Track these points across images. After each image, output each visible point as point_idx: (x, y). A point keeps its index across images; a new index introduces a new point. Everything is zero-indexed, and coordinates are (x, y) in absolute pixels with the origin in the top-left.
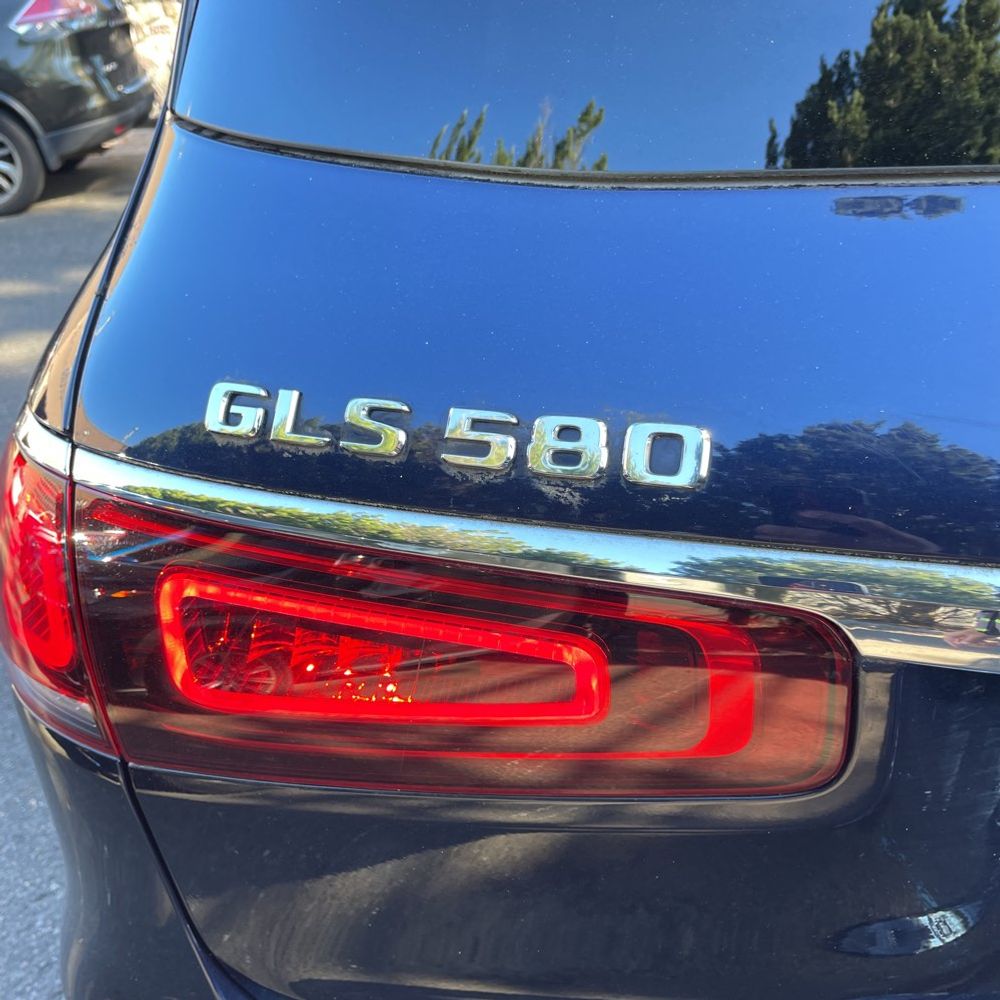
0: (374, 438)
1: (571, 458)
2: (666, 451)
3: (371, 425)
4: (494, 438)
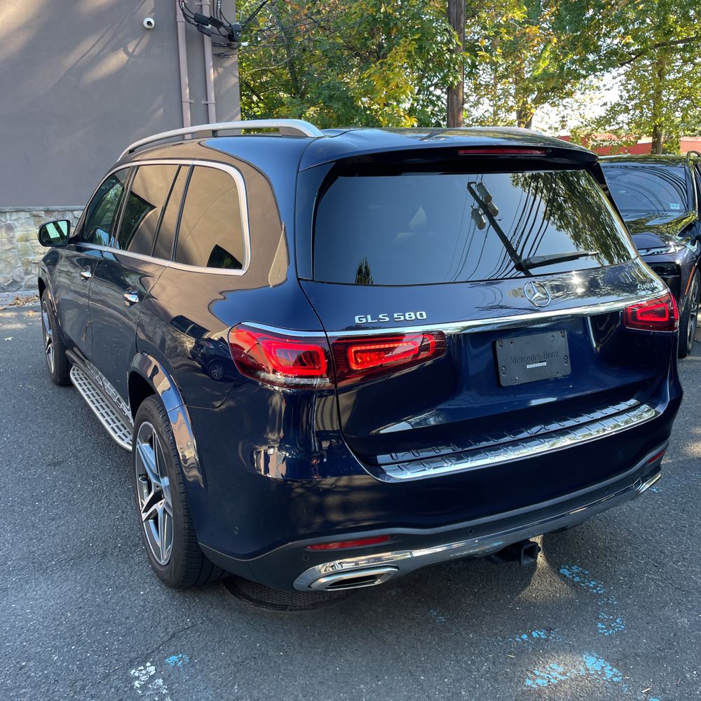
0: (383, 319)
1: (411, 317)
2: (421, 315)
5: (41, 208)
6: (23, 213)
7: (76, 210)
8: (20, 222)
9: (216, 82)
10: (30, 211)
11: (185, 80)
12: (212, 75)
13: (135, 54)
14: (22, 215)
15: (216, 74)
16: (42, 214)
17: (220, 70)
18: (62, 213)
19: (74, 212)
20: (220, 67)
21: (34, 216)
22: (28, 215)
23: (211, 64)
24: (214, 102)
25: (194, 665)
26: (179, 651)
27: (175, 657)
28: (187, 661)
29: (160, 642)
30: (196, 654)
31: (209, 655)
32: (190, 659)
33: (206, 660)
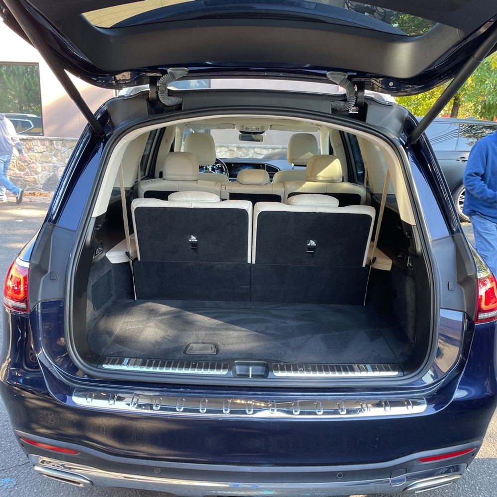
5: (234, 145)
6: (224, 148)
7: (257, 148)
8: (221, 154)
10: (227, 147)
14: (223, 149)
16: (235, 149)
18: (247, 149)
19: (255, 149)
21: (230, 150)
22: (226, 150)
25: (11, 491)
26: (16, 477)
27: (9, 479)
28: (12, 485)
29: (15, 465)
30: (22, 483)
31: (27, 488)
32: (15, 486)
33: (22, 491)
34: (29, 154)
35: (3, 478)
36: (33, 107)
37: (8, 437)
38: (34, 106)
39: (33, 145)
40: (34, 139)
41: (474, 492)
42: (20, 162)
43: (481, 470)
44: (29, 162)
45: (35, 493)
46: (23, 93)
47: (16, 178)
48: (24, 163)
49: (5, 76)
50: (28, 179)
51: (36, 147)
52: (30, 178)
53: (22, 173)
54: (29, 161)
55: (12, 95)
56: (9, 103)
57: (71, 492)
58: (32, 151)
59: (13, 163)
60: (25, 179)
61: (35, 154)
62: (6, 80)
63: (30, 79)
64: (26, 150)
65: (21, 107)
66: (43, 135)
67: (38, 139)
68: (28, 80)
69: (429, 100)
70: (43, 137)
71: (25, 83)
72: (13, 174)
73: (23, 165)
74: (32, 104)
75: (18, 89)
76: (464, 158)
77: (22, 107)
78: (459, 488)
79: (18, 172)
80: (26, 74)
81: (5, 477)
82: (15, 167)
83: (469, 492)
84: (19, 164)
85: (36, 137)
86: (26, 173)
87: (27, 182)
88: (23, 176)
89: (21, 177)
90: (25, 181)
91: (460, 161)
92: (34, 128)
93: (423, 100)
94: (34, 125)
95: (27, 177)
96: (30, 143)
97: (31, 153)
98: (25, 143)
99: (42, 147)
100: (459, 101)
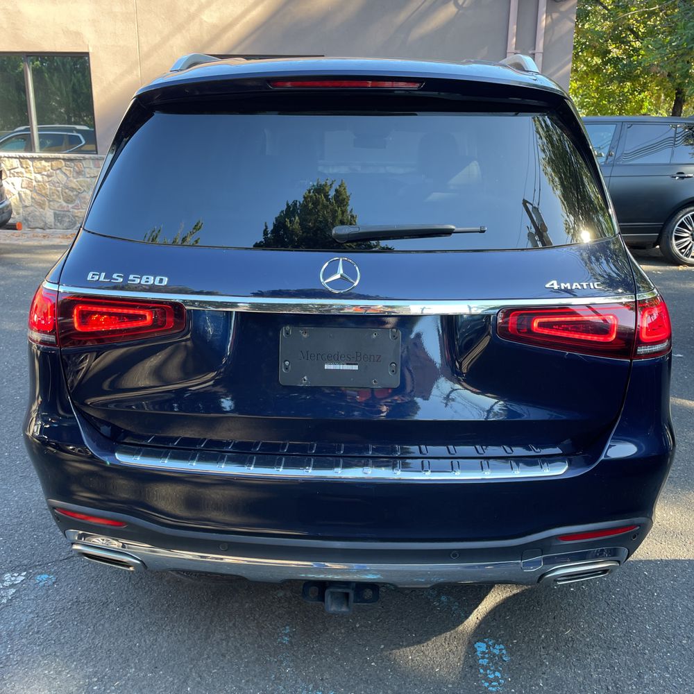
0: (117, 280)
1: (148, 282)
2: (161, 281)
3: (117, 278)
4: (136, 279)
9: (547, 29)
11: (513, 28)
12: (543, 21)
13: (464, 6)
15: (549, 20)
17: (555, 15)
20: (556, 12)
23: (545, 9)
24: (542, 51)
25: (49, 589)
26: (56, 573)
27: (46, 576)
28: (50, 583)
29: (54, 560)
30: (63, 580)
31: (70, 586)
32: (54, 583)
33: (62, 590)
34: (78, 179)
35: (39, 574)
36: (85, 118)
37: (47, 528)
38: (87, 116)
39: (84, 168)
40: (85, 159)
41: (650, 599)
42: (67, 191)
43: (664, 574)
44: (79, 191)
45: (79, 592)
46: (71, 98)
47: (62, 213)
48: (72, 191)
49: (46, 76)
50: (79, 214)
51: (87, 170)
52: (81, 212)
53: (70, 206)
54: (79, 189)
55: (57, 102)
56: (52, 113)
57: (124, 591)
58: (82, 175)
59: (58, 192)
60: (74, 214)
61: (87, 179)
62: (48, 80)
63: (81, 79)
64: (75, 173)
65: (69, 118)
66: (97, 153)
67: (90, 158)
68: (79, 81)
69: (640, 94)
70: (96, 156)
71: (74, 84)
72: (58, 207)
73: (72, 194)
74: (83, 114)
75: (64, 92)
76: (683, 173)
77: (71, 117)
78: (630, 594)
79: (64, 204)
80: (75, 72)
81: (42, 574)
82: (60, 198)
83: (644, 598)
84: (65, 193)
85: (87, 156)
86: (76, 206)
87: (77, 218)
88: (71, 210)
89: (69, 211)
90: (74, 217)
91: (677, 178)
92: (85, 144)
93: (631, 94)
94: (85, 140)
95: (76, 211)
96: (79, 164)
97: (81, 179)
98: (73, 164)
99: (95, 169)
100: (684, 95)
